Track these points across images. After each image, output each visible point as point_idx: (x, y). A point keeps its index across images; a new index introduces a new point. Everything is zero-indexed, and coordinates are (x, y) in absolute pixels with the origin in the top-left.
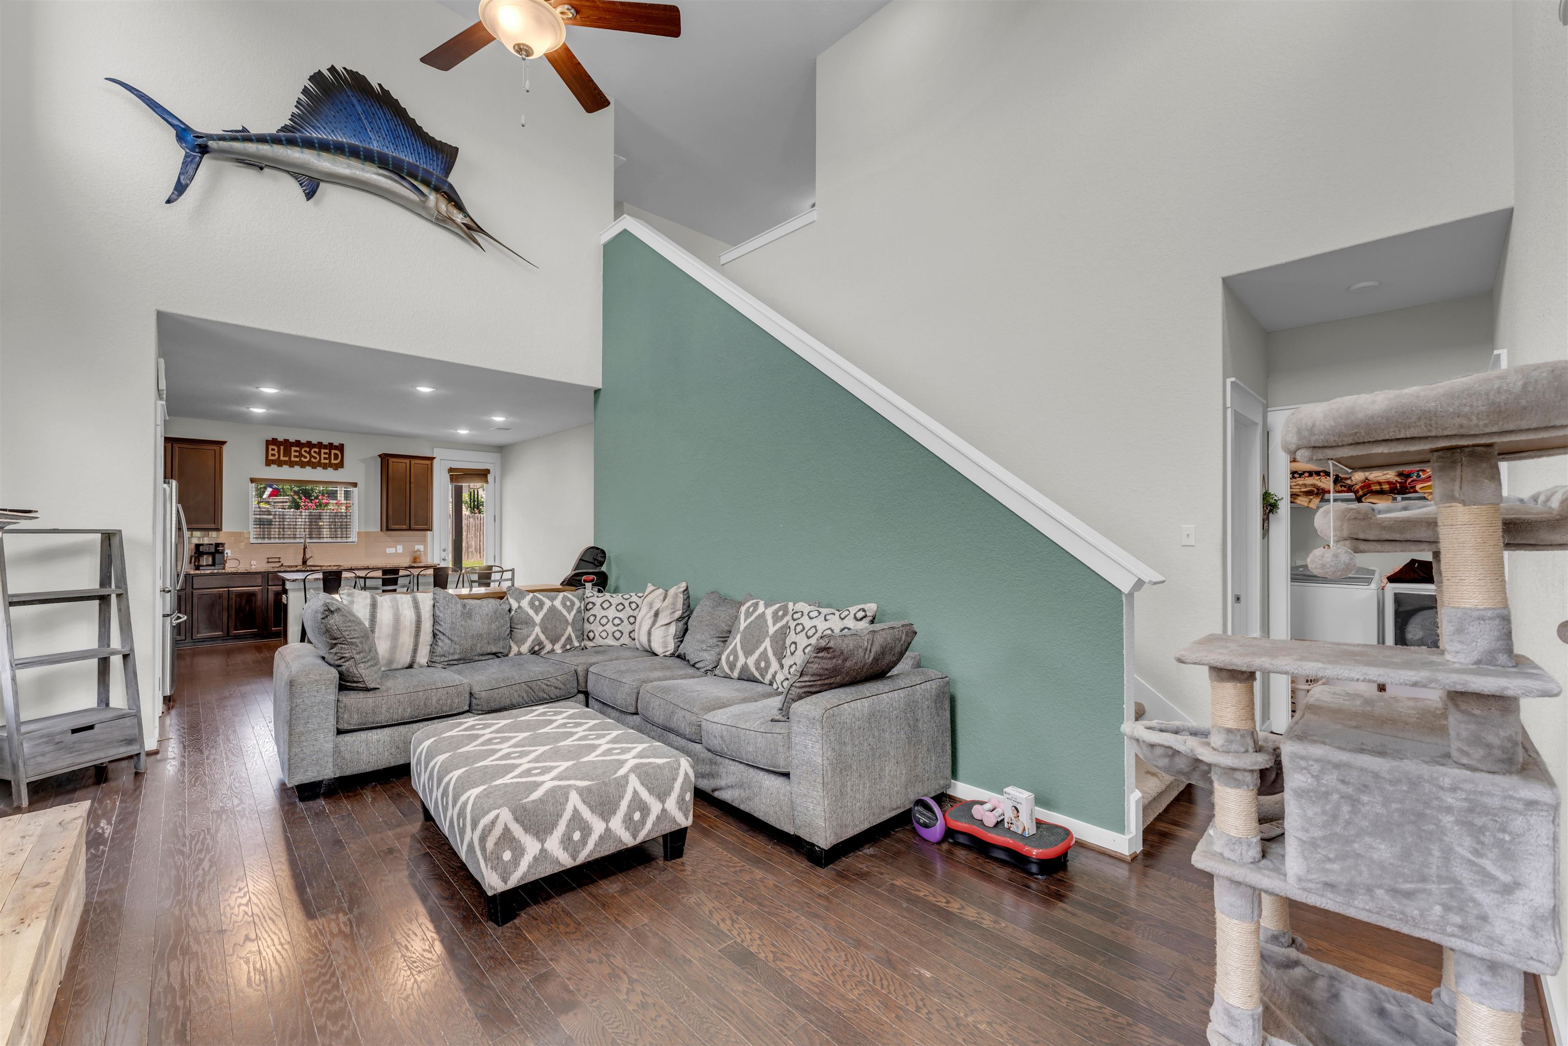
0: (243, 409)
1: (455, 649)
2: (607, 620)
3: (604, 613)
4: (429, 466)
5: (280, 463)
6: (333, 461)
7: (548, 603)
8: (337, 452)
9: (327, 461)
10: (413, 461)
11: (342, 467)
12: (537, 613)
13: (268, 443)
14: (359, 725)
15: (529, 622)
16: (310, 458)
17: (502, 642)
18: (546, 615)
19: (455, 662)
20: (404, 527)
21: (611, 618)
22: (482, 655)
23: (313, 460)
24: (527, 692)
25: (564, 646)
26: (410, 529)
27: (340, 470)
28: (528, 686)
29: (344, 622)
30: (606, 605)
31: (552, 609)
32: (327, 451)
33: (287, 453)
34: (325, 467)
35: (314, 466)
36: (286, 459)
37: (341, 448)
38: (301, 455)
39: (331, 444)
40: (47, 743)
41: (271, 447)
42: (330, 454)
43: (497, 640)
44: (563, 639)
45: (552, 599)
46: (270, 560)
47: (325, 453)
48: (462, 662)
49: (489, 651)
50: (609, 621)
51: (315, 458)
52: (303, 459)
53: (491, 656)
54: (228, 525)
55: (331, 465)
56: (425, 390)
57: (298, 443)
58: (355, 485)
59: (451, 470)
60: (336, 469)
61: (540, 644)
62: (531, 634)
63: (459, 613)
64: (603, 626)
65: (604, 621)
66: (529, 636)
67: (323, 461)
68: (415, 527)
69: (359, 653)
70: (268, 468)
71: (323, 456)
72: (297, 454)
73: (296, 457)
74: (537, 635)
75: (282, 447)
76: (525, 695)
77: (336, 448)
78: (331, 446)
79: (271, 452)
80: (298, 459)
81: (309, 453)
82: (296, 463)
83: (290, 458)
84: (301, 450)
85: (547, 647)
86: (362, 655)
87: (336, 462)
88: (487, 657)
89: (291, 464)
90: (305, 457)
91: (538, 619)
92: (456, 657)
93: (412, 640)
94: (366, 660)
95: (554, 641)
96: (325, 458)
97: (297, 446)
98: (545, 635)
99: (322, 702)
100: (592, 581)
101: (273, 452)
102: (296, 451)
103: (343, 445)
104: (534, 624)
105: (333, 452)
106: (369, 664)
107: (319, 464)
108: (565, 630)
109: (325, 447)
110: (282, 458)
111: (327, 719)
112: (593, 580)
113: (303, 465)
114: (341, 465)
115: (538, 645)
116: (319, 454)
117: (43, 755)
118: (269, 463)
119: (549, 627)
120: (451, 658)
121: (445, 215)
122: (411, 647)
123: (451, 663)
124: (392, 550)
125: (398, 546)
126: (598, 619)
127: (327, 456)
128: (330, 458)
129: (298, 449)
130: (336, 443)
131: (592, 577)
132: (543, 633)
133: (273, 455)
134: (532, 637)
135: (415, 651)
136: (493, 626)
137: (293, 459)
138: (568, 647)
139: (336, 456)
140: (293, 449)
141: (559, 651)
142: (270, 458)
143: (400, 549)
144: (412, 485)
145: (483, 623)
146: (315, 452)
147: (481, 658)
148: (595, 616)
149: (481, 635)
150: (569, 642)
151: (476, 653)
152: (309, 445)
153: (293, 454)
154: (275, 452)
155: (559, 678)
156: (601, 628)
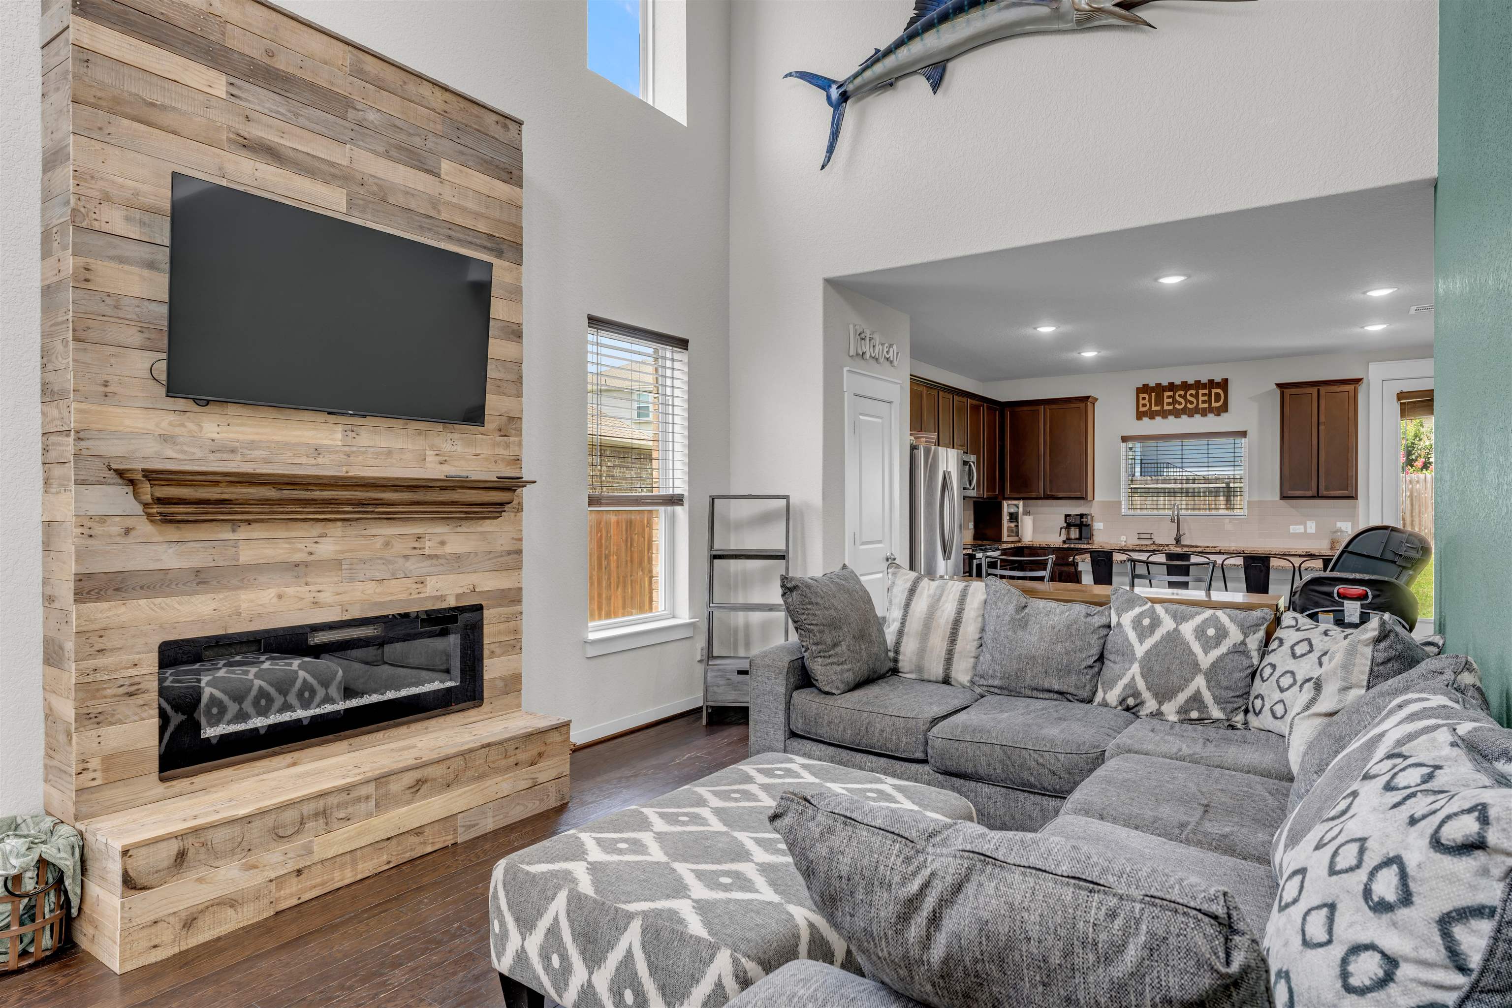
0: (1075, 355)
1: (995, 671)
2: (1291, 681)
3: (1291, 665)
4: (1352, 394)
5: (1152, 415)
6: (1214, 405)
7: (1168, 624)
8: (1219, 391)
9: (1206, 405)
10: (1323, 390)
11: (1226, 411)
12: (1141, 638)
13: (1139, 391)
14: (805, 732)
15: (1128, 653)
16: (1186, 404)
17: (1074, 678)
18: (1156, 645)
19: (996, 691)
20: (1309, 493)
21: (1300, 678)
22: (1037, 689)
23: (1189, 406)
24: (1002, 762)
25: (1183, 711)
26: (1318, 496)
27: (1224, 415)
28: (1005, 753)
29: (802, 603)
30: (1299, 650)
31: (1173, 637)
32: (1206, 391)
33: (1160, 401)
34: (1204, 413)
35: (1191, 413)
36: (1158, 408)
37: (1224, 384)
38: (1175, 402)
39: (1211, 382)
40: (721, 676)
41: (1141, 396)
42: (1210, 395)
43: (1064, 671)
44: (1182, 698)
45: (1179, 618)
46: (1142, 536)
47: (1203, 395)
48: (1006, 692)
49: (1046, 685)
50: (1295, 681)
51: (1192, 403)
52: (1177, 406)
53: (1056, 696)
54: (1101, 492)
55: (1211, 410)
56: (1172, 280)
57: (1172, 387)
58: (1244, 434)
59: (1401, 396)
60: (1218, 415)
61: (1136, 694)
62: (1124, 674)
63: (1007, 618)
64: (1282, 690)
65: (1286, 681)
66: (1120, 677)
67: (1201, 406)
68: (1325, 493)
69: (817, 644)
70: (1140, 422)
71: (1201, 398)
72: (1170, 400)
73: (1169, 404)
74: (1133, 678)
75: (1153, 394)
76: (999, 766)
77: (1218, 385)
78: (1211, 384)
79: (1141, 402)
80: (1171, 407)
81: (1184, 397)
82: (1170, 413)
83: (1163, 407)
84: (1174, 394)
85: (1148, 704)
86: (820, 647)
87: (1218, 405)
88: (1047, 695)
89: (1164, 414)
90: (1180, 403)
91: (1140, 650)
92: (996, 683)
93: (945, 645)
94: (826, 654)
95: (1163, 696)
96: (1204, 402)
97: (1170, 390)
98: (1146, 682)
99: (771, 692)
100: (1362, 597)
101: (1144, 402)
102: (1169, 397)
103: (1226, 381)
104: (1132, 658)
105: (1214, 391)
106: (830, 660)
107: (1197, 410)
108: (1188, 681)
109: (1204, 386)
110: (1154, 408)
111: (776, 713)
112: (1364, 597)
113: (1177, 414)
114: (1225, 408)
115: (1133, 695)
116: (1196, 396)
117: (718, 686)
118: (1140, 416)
119: (1157, 668)
120: (990, 682)
121: (1087, 7)
122: (943, 654)
123: (992, 690)
124: (1300, 529)
125: (1309, 523)
126: (1277, 674)
127: (1206, 398)
128: (1210, 401)
129: (1171, 394)
130: (1218, 379)
131: (1359, 590)
132: (1143, 676)
133: (1144, 405)
134: (1125, 681)
135: (949, 660)
136: (1059, 648)
137: (1166, 407)
138: (1194, 715)
139: (1218, 396)
140: (1166, 394)
141: (1173, 718)
142: (1142, 409)
143: (1311, 527)
144: (1322, 427)
145: (1041, 639)
146: (1191, 395)
147: (1035, 693)
148: (1274, 667)
149: (1034, 657)
150: (1195, 705)
151: (1026, 684)
152: (1185, 386)
153: (1166, 400)
154: (1146, 402)
155: (1061, 757)
156: (1277, 695)
